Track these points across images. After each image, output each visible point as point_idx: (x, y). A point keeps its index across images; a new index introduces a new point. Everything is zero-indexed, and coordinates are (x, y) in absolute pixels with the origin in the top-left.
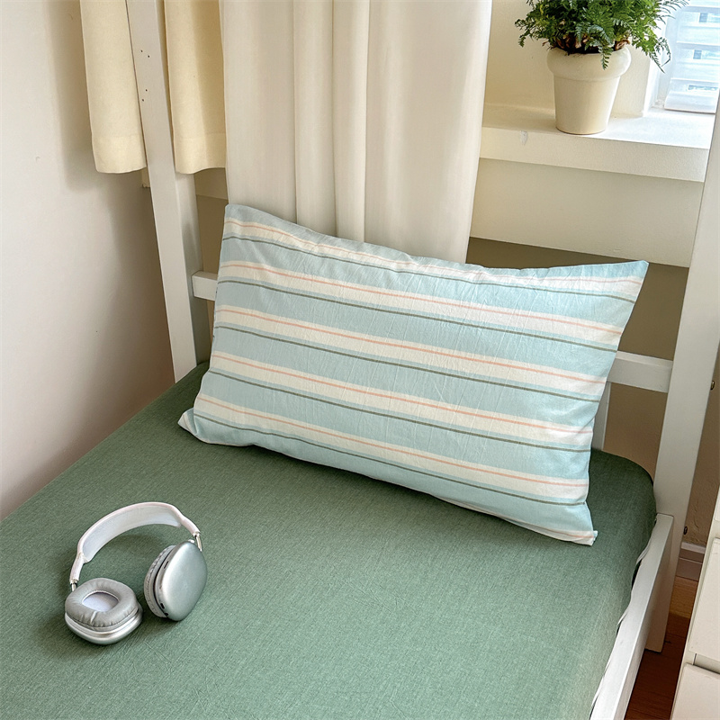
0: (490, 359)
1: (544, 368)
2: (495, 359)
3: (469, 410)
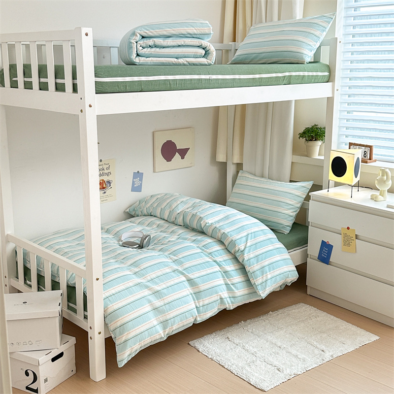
0: (277, 196)
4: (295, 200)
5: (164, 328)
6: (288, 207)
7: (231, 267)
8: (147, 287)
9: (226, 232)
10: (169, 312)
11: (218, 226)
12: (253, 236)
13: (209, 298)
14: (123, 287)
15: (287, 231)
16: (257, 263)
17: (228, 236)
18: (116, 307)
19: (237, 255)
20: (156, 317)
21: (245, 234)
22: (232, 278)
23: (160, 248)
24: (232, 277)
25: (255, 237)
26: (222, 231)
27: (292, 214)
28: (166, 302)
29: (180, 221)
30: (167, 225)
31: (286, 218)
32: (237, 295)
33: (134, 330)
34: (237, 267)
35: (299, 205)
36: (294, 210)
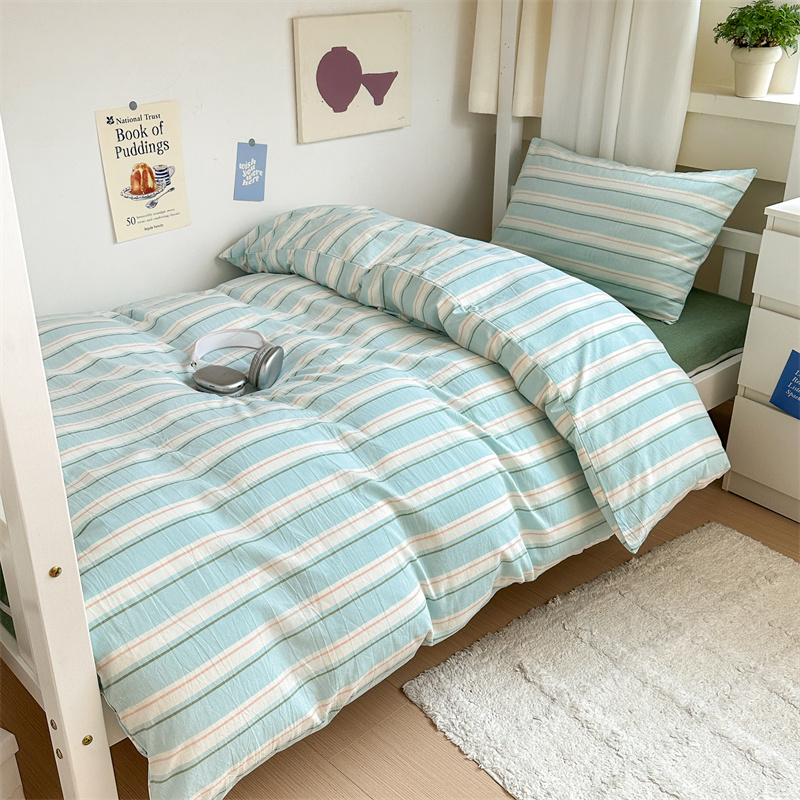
0: (645, 214)
1: (674, 220)
2: (647, 214)
3: (626, 241)
4: (701, 225)
5: (322, 695)
6: (680, 246)
7: (532, 453)
8: (259, 560)
9: (515, 339)
10: (339, 642)
11: (488, 318)
12: (598, 351)
13: (467, 566)
14: (171, 570)
15: (673, 314)
16: (615, 437)
17: (520, 351)
18: (140, 653)
19: (551, 412)
20: (291, 663)
21: (574, 343)
22: (536, 491)
23: (310, 395)
24: (538, 486)
25: (603, 354)
26: (504, 335)
27: (688, 266)
28: (327, 606)
29: (372, 294)
30: (333, 306)
31: (672, 279)
32: (550, 541)
33: (210, 729)
34: (551, 451)
35: (710, 240)
36: (696, 255)
